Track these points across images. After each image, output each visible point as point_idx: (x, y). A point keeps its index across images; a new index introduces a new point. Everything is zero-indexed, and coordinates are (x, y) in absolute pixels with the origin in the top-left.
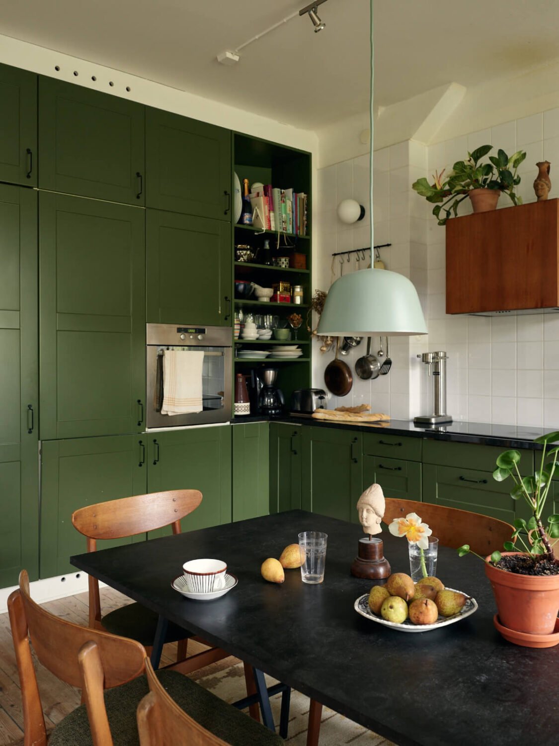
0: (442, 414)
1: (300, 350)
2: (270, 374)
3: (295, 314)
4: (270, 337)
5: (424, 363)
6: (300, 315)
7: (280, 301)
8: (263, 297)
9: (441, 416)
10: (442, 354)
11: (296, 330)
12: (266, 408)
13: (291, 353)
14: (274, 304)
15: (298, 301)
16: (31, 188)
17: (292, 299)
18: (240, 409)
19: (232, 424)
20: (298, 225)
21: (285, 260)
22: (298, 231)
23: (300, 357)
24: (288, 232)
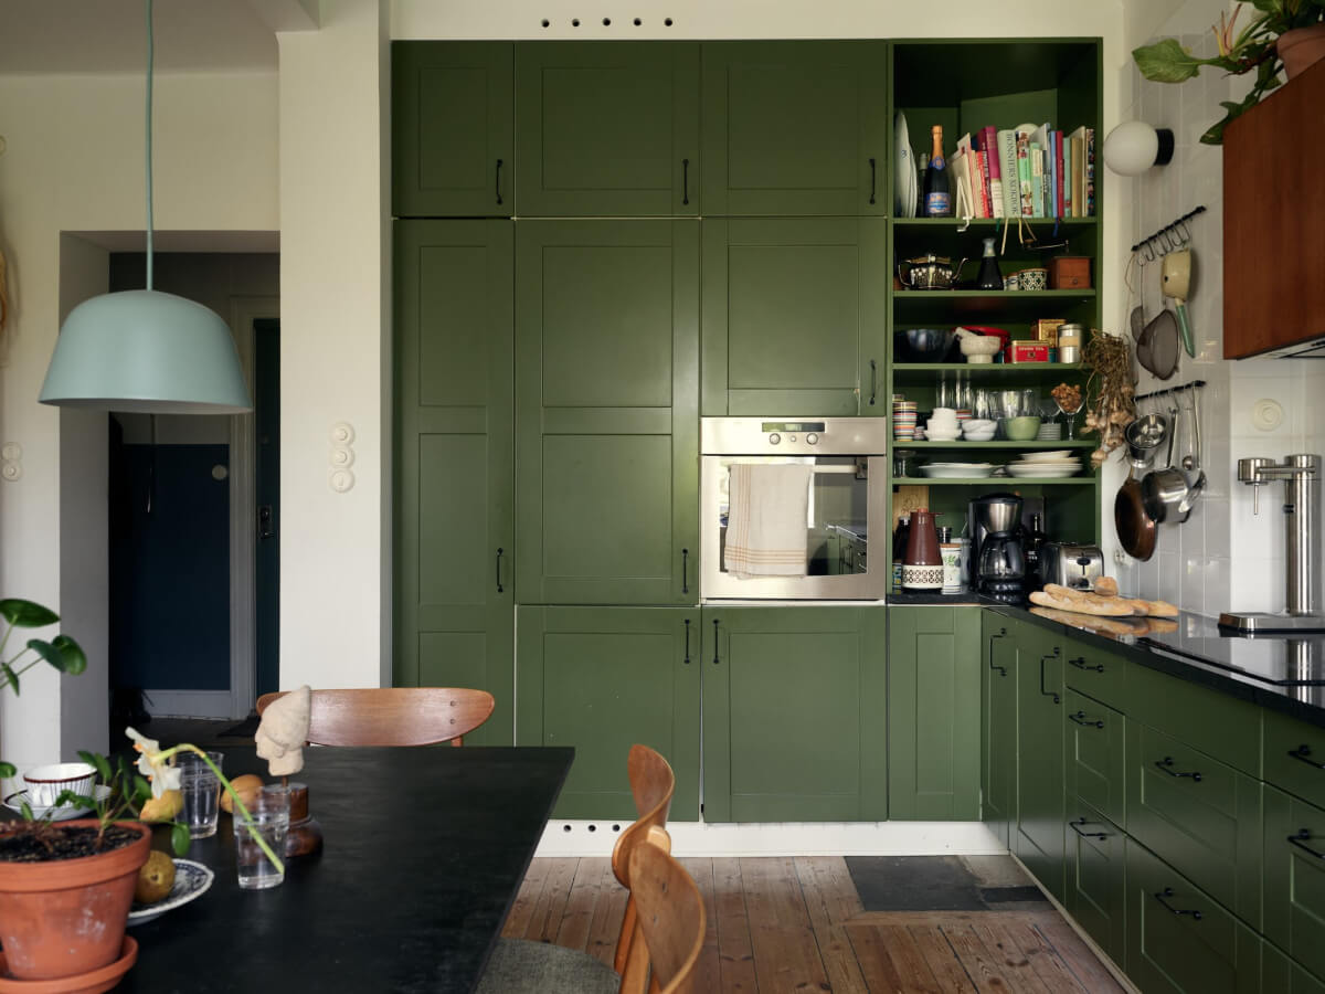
0: (1305, 611)
1: (1075, 459)
2: (1000, 512)
3: (1063, 385)
4: (992, 435)
5: (1242, 483)
6: (1077, 387)
7: (1018, 359)
8: (974, 354)
9: (1301, 615)
10: (1303, 462)
11: (1071, 417)
12: (993, 579)
13: (1049, 467)
14: (1002, 366)
15: (1068, 356)
16: (509, 218)
17: (1056, 353)
18: (914, 577)
19: (889, 605)
20: (1067, 196)
21: (1033, 275)
22: (1067, 210)
23: (1076, 475)
24: (1036, 215)
